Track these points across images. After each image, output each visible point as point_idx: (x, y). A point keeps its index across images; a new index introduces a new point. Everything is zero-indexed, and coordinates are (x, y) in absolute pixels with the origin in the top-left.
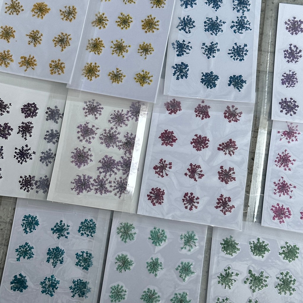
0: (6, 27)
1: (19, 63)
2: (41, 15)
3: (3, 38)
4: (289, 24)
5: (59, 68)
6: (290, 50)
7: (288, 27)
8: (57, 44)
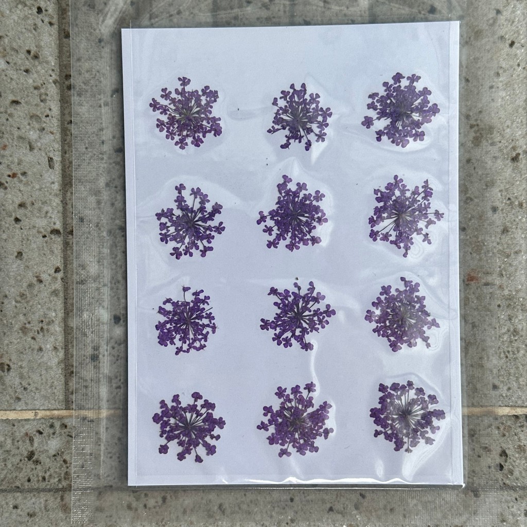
4: (165, 110)
6: (180, 207)
7: (165, 118)
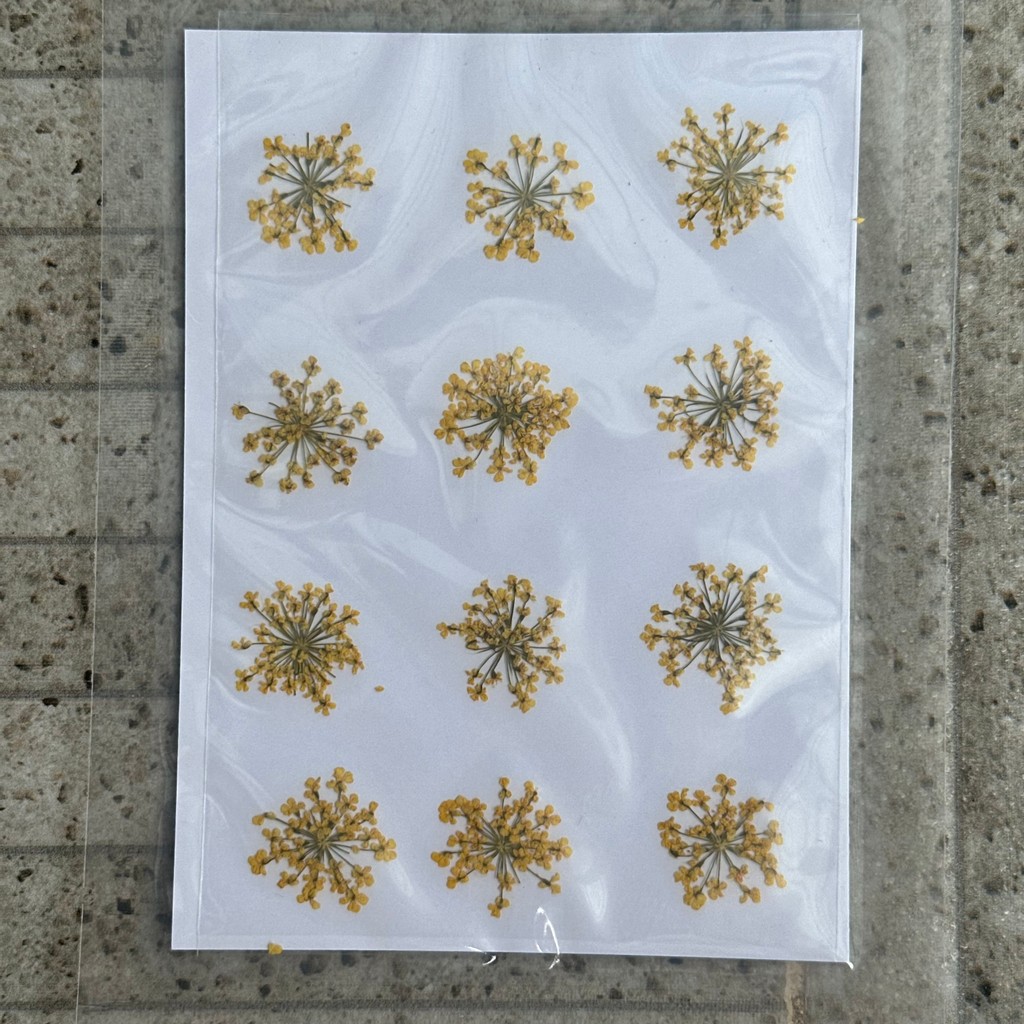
0: (282, 593)
1: (442, 858)
2: (519, 457)
3: (280, 681)
5: (740, 851)
8: (680, 659)
